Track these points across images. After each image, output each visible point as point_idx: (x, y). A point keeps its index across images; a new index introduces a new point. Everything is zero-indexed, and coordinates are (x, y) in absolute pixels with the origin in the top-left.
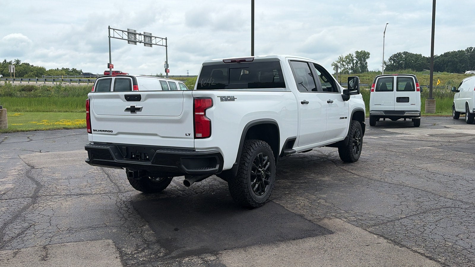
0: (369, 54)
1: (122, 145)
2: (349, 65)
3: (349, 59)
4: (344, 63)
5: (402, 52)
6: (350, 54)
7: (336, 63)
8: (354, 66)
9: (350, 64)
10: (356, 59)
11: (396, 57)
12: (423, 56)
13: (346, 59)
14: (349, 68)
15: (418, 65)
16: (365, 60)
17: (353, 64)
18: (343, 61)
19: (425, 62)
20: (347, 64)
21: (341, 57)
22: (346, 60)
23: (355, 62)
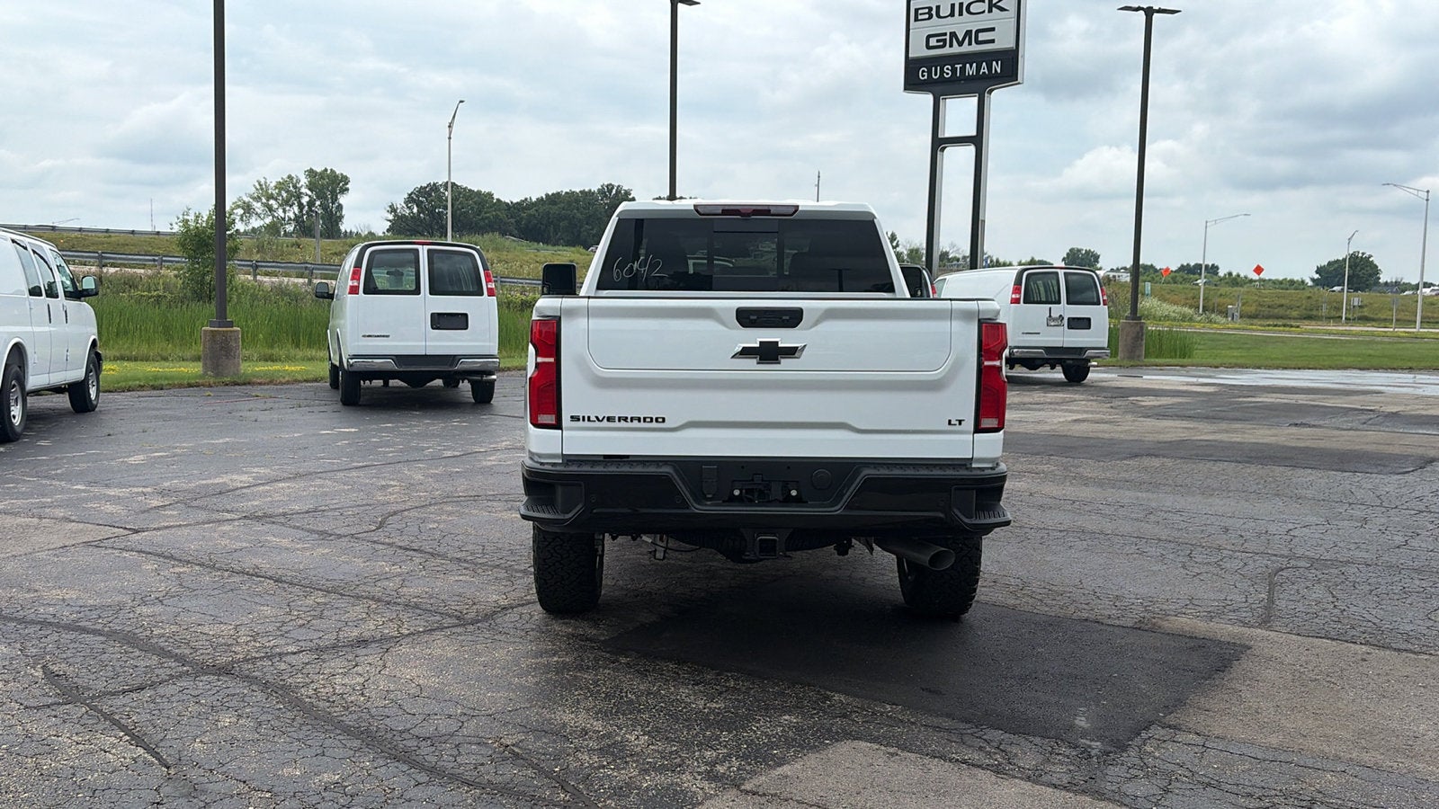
0: (345, 180)
1: (699, 462)
2: (288, 208)
3: (287, 192)
4: (272, 202)
5: (440, 183)
6: (290, 177)
7: (247, 199)
8: (303, 215)
9: (291, 206)
10: (309, 193)
11: (427, 197)
12: (495, 197)
13: (280, 192)
14: (287, 219)
15: (486, 221)
16: (336, 199)
17: (301, 206)
18: (270, 197)
19: (502, 215)
20: (280, 205)
21: (263, 182)
22: (279, 194)
23: (305, 200)
